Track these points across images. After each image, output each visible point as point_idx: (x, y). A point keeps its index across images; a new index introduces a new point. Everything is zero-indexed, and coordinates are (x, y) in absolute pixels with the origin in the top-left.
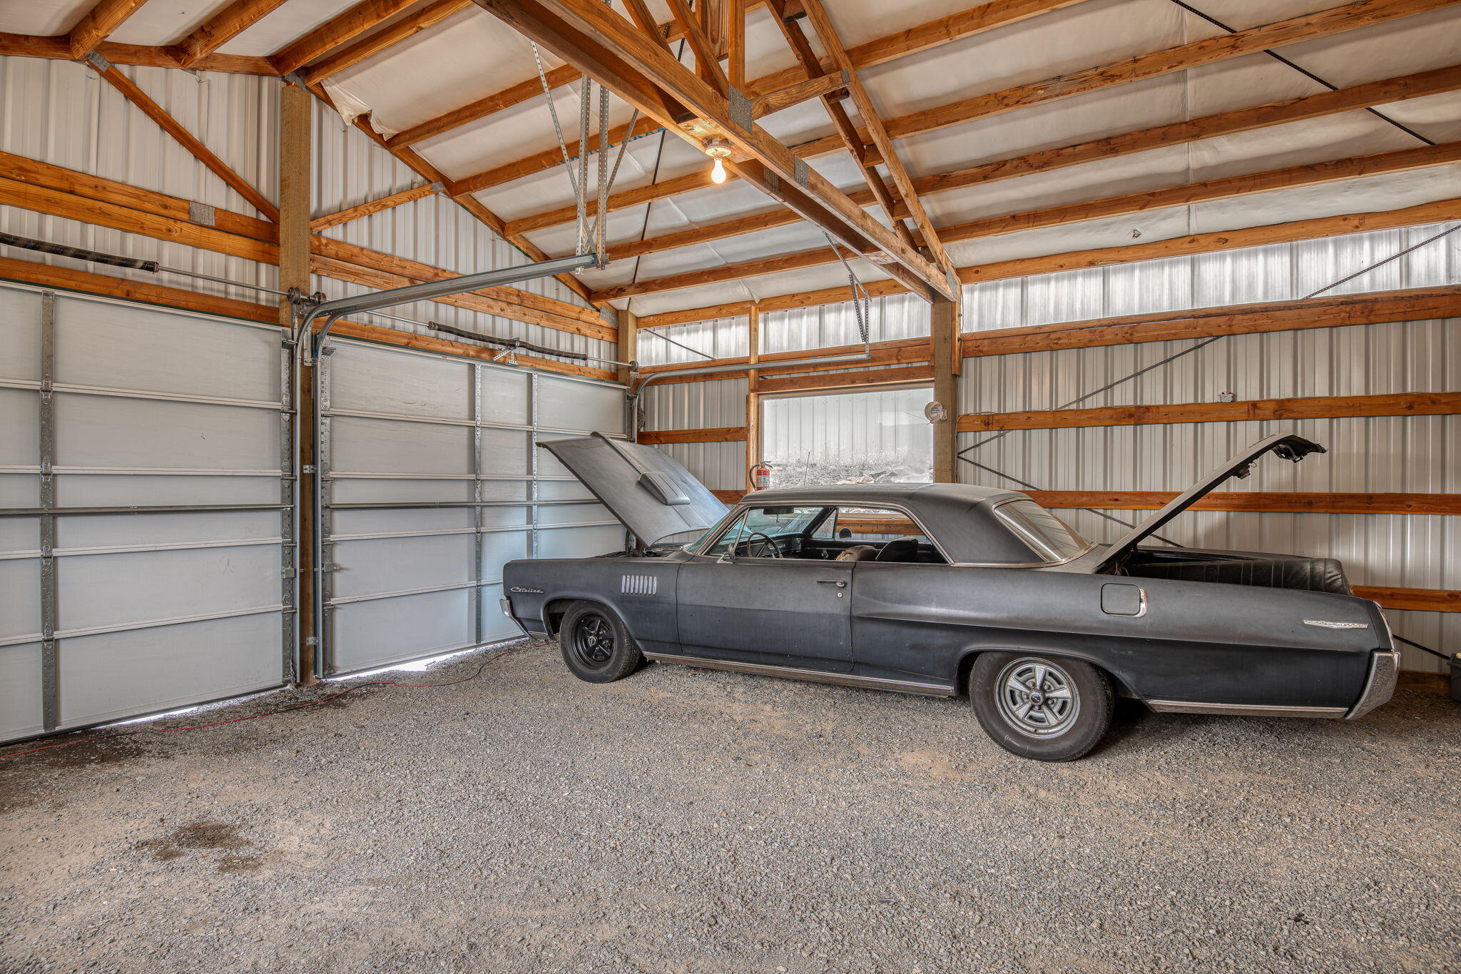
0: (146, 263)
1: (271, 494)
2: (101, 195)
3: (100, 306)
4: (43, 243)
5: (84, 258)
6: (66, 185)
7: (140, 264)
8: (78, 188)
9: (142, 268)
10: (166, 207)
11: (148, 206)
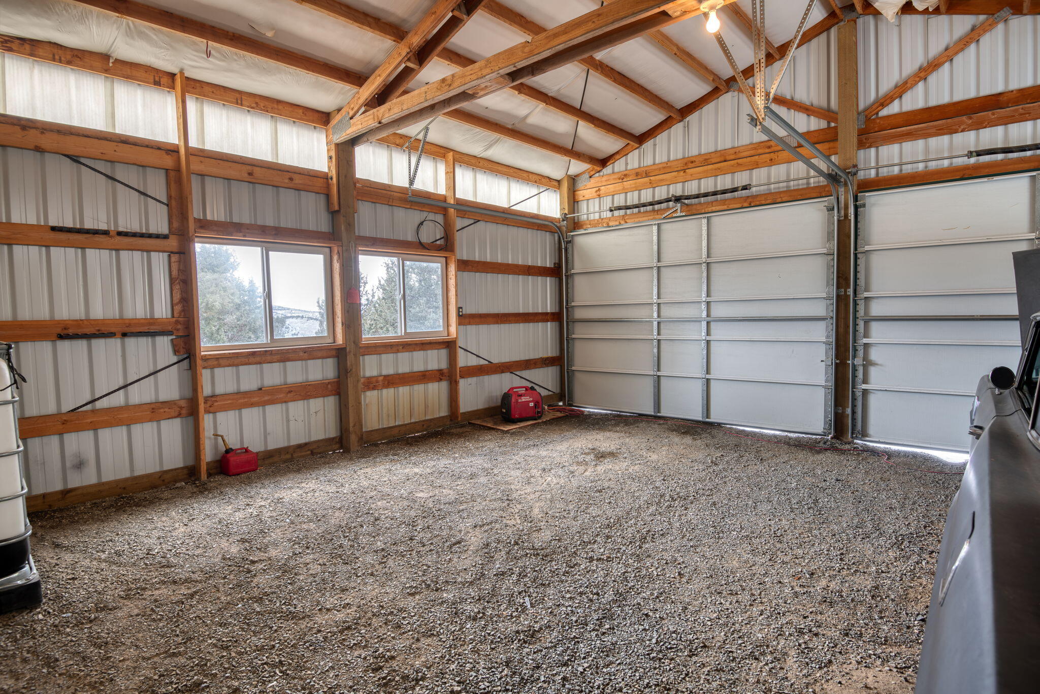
0: (743, 186)
1: (820, 309)
2: (737, 157)
3: (733, 215)
4: (717, 191)
5: (716, 195)
6: (722, 159)
7: (740, 188)
8: (728, 158)
9: (742, 190)
10: (769, 147)
11: (760, 151)
